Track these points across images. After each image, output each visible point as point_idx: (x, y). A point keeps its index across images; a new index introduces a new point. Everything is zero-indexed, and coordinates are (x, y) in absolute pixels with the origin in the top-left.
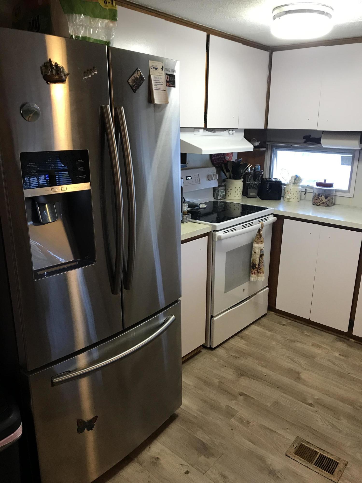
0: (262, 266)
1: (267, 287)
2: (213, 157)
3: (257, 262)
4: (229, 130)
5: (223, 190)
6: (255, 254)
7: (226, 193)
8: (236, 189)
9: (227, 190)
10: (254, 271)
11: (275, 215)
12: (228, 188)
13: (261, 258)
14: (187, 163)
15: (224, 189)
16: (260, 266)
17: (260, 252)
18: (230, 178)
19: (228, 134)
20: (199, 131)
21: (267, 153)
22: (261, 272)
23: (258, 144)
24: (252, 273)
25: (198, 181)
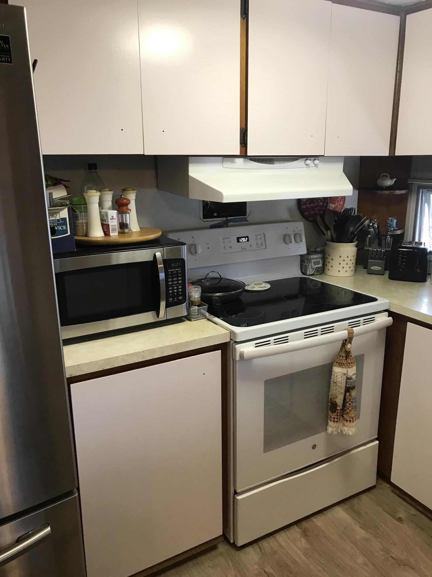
0: (350, 409)
1: (377, 439)
2: (304, 205)
3: (339, 401)
4: (305, 159)
5: (318, 260)
6: (335, 385)
7: (324, 265)
8: (342, 259)
9: (326, 259)
10: (332, 417)
11: (391, 314)
12: (327, 256)
13: (348, 394)
14: (247, 214)
15: (321, 258)
16: (346, 408)
17: (344, 383)
18: (333, 241)
19: (305, 166)
20: (233, 162)
21: (411, 198)
22: (348, 420)
23: (393, 183)
24: (330, 418)
25: (262, 244)
